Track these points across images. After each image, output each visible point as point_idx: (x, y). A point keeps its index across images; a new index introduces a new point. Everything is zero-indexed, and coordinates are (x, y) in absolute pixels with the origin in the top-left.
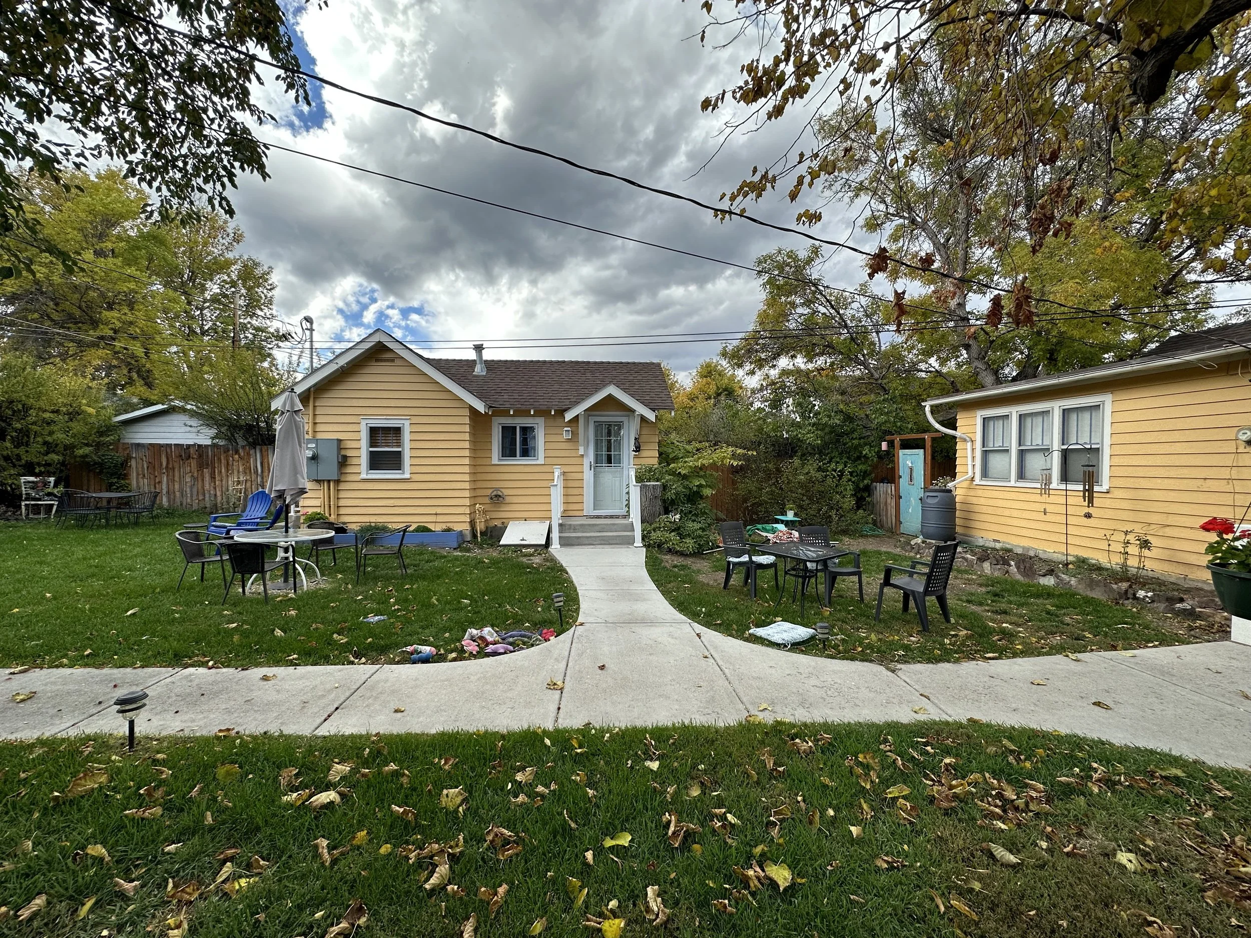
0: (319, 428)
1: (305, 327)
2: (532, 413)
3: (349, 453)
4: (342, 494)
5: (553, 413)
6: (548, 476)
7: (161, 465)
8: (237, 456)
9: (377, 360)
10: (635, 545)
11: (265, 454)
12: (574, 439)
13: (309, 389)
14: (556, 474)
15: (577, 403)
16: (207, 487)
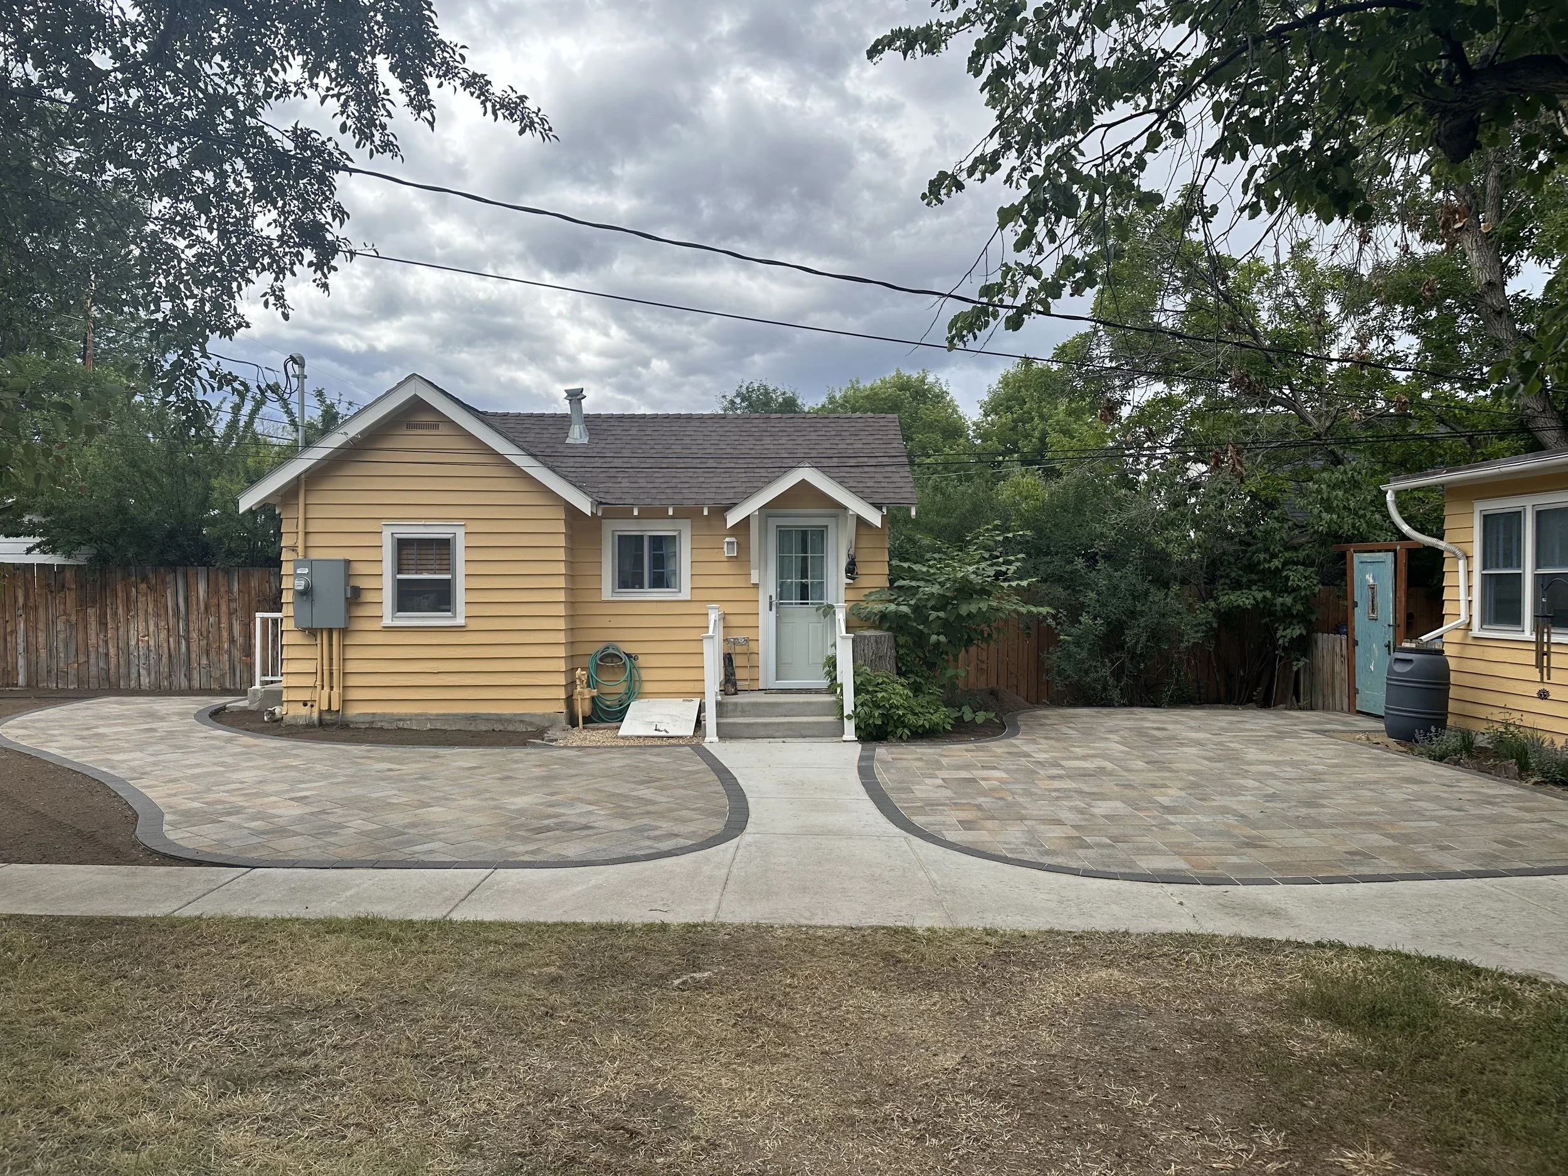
0: (314, 540)
1: (290, 372)
2: (671, 513)
3: (363, 583)
4: (351, 653)
5: (706, 513)
6: (698, 621)
7: (16, 601)
8: (143, 586)
9: (410, 426)
10: (845, 737)
11: (192, 580)
12: (742, 557)
13: (298, 477)
14: (713, 616)
15: (747, 496)
16: (93, 640)
